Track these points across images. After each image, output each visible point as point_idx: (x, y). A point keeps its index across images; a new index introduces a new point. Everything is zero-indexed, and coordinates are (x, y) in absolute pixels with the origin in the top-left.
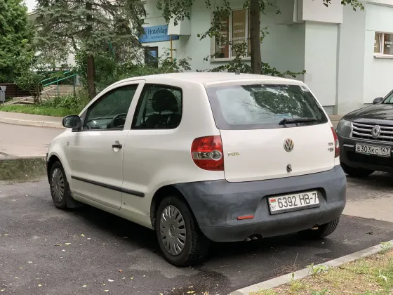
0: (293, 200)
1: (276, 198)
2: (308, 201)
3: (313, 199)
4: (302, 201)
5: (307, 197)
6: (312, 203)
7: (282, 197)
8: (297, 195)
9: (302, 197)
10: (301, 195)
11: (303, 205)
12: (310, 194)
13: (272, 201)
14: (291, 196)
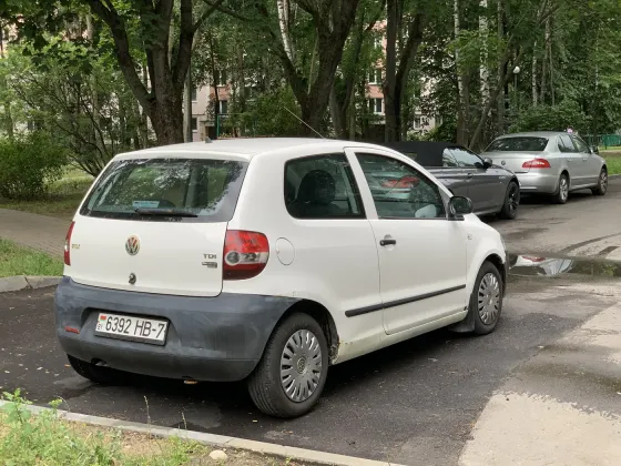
0: (126, 325)
1: (108, 316)
2: (147, 332)
3: (156, 332)
4: (139, 330)
5: (148, 326)
6: (152, 336)
7: (114, 316)
8: (134, 320)
9: (140, 324)
10: (141, 321)
11: (138, 335)
12: (155, 324)
13: (103, 318)
14: (126, 318)
